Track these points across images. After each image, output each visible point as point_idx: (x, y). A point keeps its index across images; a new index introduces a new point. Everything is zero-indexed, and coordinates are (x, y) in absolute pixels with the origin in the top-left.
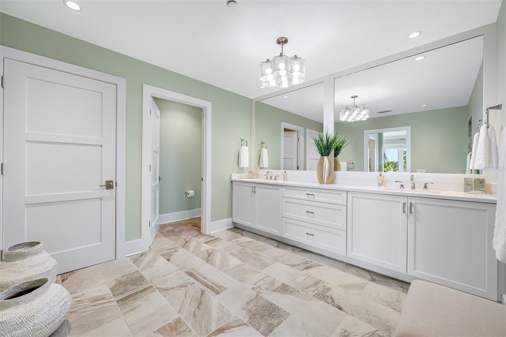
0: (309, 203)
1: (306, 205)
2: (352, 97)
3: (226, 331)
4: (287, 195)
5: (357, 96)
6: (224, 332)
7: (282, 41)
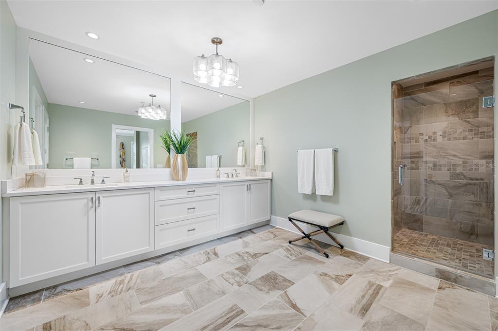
0: (189, 200)
1: (187, 203)
2: (150, 96)
3: (294, 303)
4: (162, 198)
5: (155, 96)
6: (296, 304)
7: (217, 42)
